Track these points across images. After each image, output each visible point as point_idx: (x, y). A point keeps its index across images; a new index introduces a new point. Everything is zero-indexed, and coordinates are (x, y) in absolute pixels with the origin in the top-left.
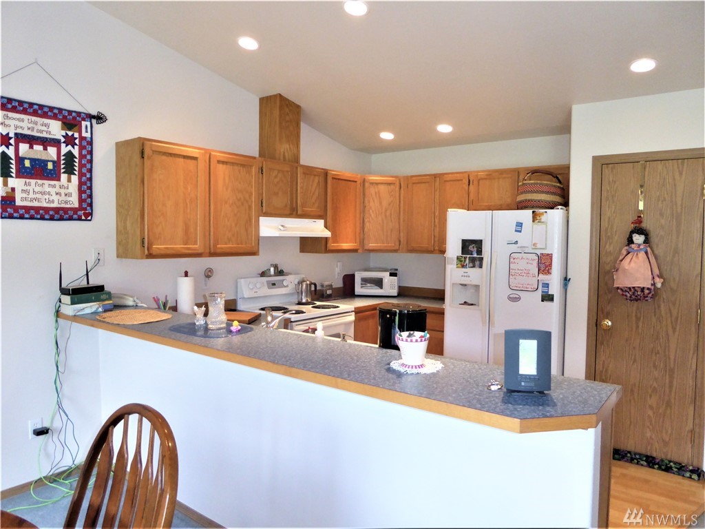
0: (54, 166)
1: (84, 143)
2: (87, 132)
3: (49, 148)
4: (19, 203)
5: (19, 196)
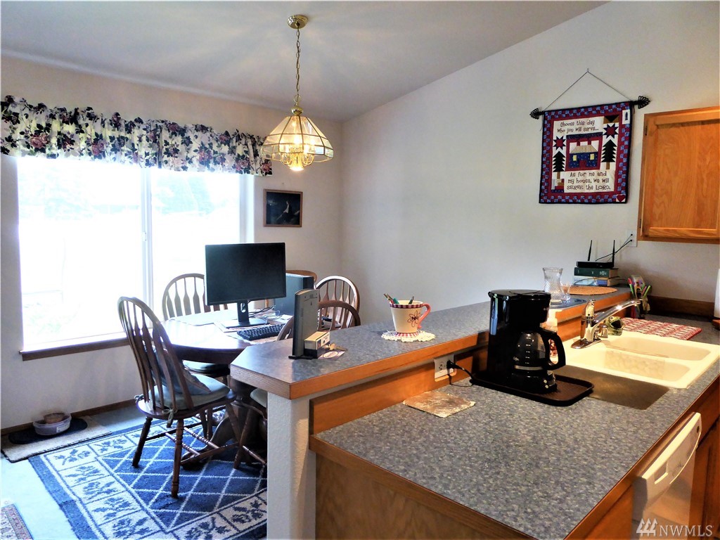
0: (595, 157)
1: (623, 130)
2: (626, 119)
4: (566, 191)
5: (566, 185)
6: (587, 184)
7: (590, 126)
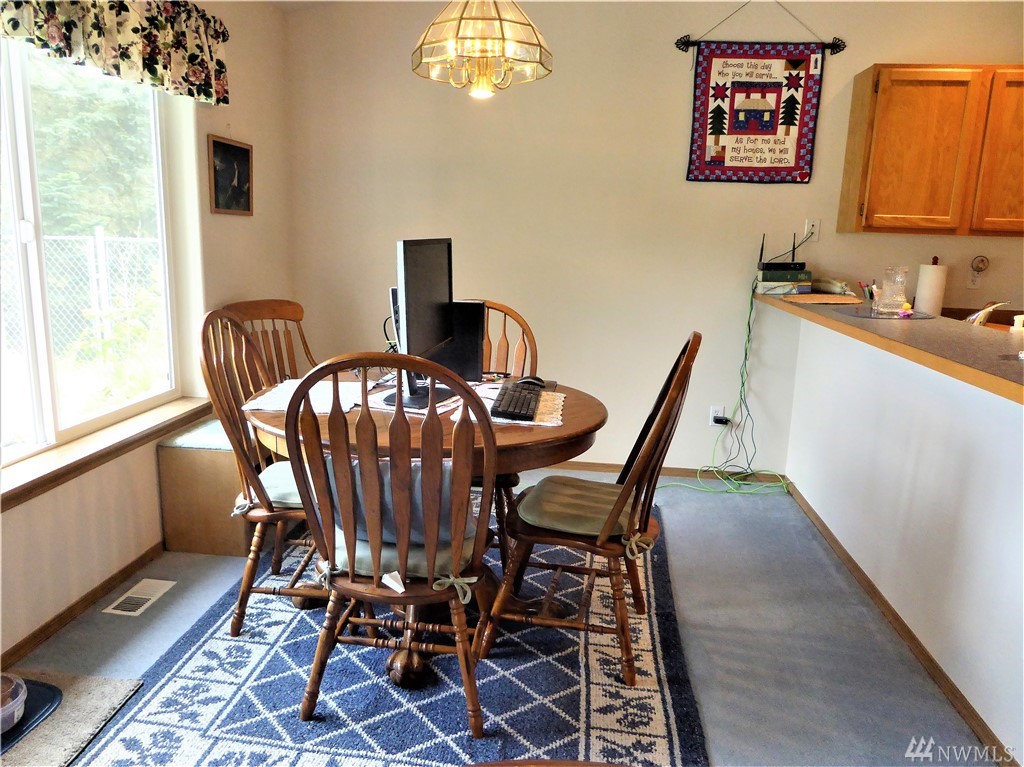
0: (771, 116)
1: (811, 83)
2: (816, 68)
3: (768, 95)
4: (728, 163)
5: (728, 155)
6: (758, 155)
7: (765, 71)
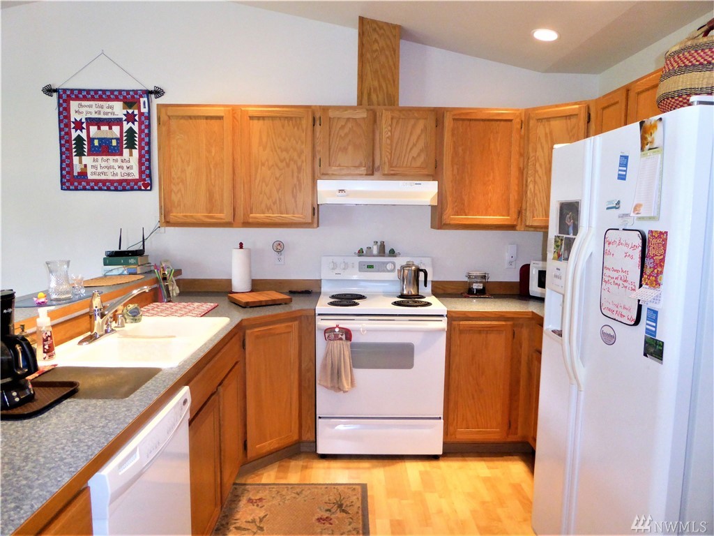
1: (143, 118)
2: (145, 107)
3: (113, 127)
4: (90, 177)
5: (89, 171)
6: (112, 170)
7: (110, 110)
